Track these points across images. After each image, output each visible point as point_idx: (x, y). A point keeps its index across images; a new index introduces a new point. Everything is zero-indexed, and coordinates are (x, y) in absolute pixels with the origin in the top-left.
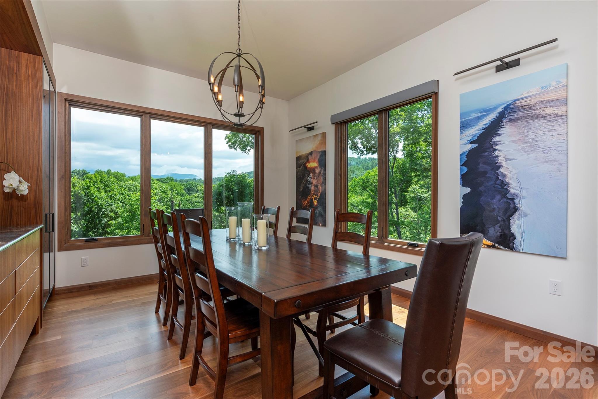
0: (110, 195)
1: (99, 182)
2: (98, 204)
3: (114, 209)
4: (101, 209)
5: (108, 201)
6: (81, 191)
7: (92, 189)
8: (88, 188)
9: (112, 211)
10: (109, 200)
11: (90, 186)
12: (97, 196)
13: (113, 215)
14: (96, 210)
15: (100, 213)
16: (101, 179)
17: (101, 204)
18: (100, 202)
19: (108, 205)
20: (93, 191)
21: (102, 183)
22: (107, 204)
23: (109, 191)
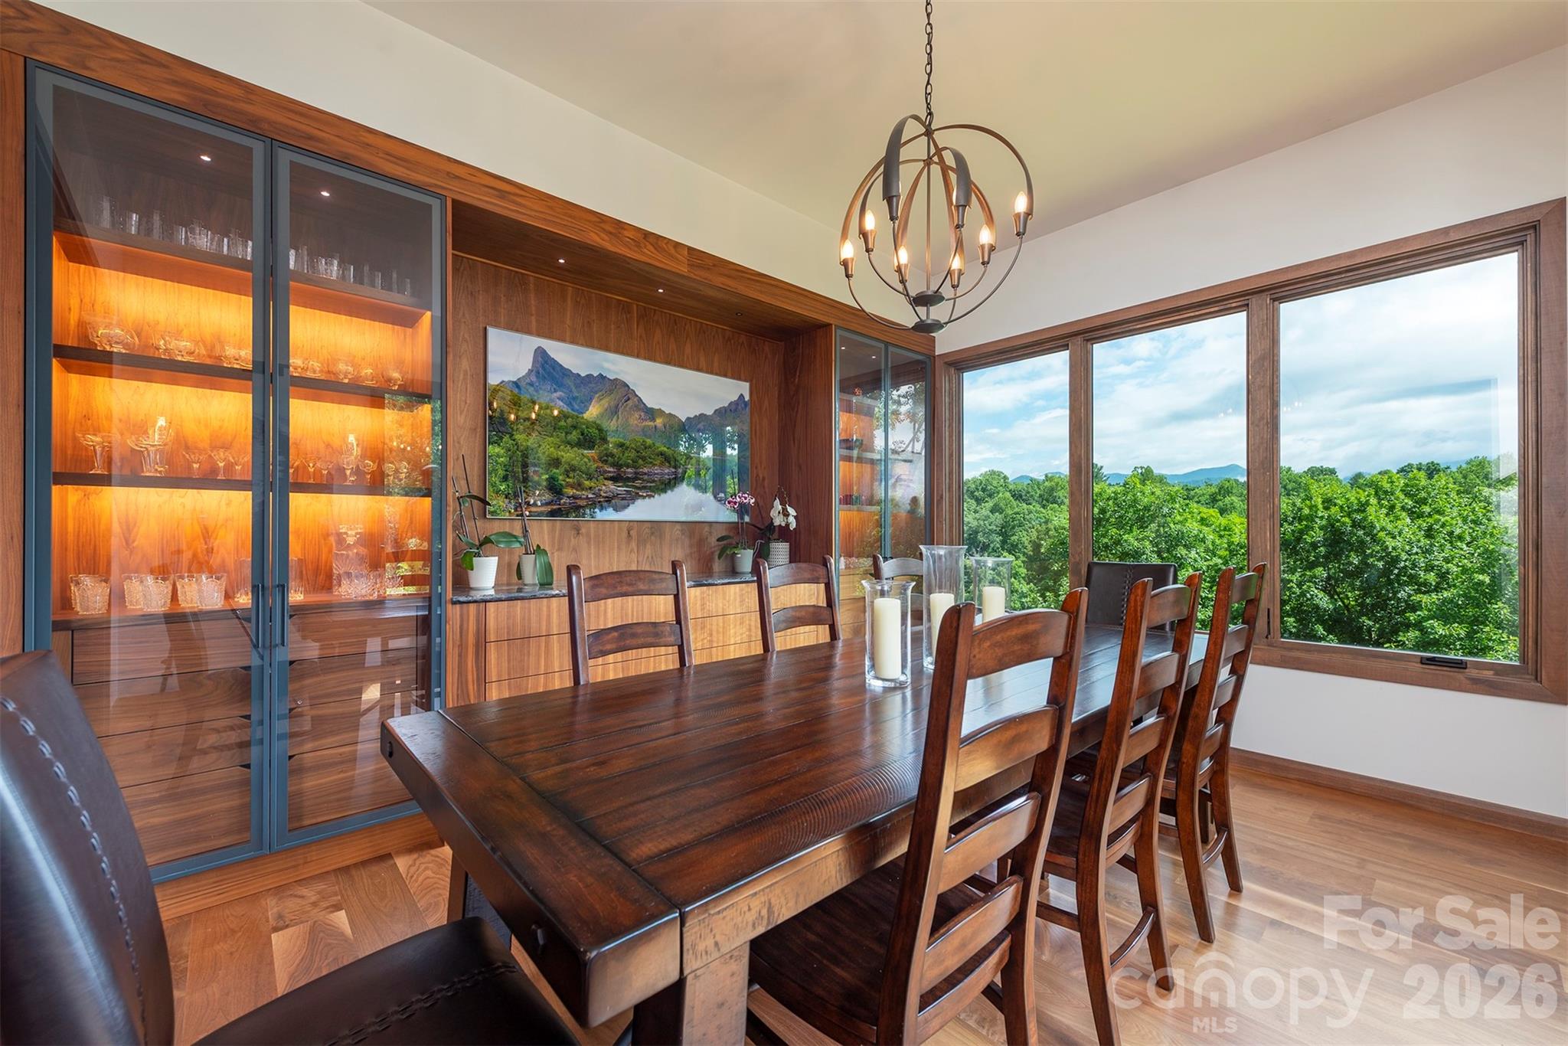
0: (1425, 525)
1: (1398, 493)
2: (1387, 547)
3: (1436, 563)
4: (1395, 560)
5: (1419, 541)
6: (1342, 517)
7: (1371, 510)
8: (1363, 507)
9: (1430, 568)
10: (1422, 539)
11: (1367, 503)
12: (1383, 529)
13: (1432, 577)
14: (1380, 564)
15: (1392, 571)
16: (1407, 485)
17: (1394, 548)
18: (1390, 543)
19: (1417, 553)
20: (1376, 515)
21: (1407, 494)
22: (1415, 550)
23: (1430, 515)
